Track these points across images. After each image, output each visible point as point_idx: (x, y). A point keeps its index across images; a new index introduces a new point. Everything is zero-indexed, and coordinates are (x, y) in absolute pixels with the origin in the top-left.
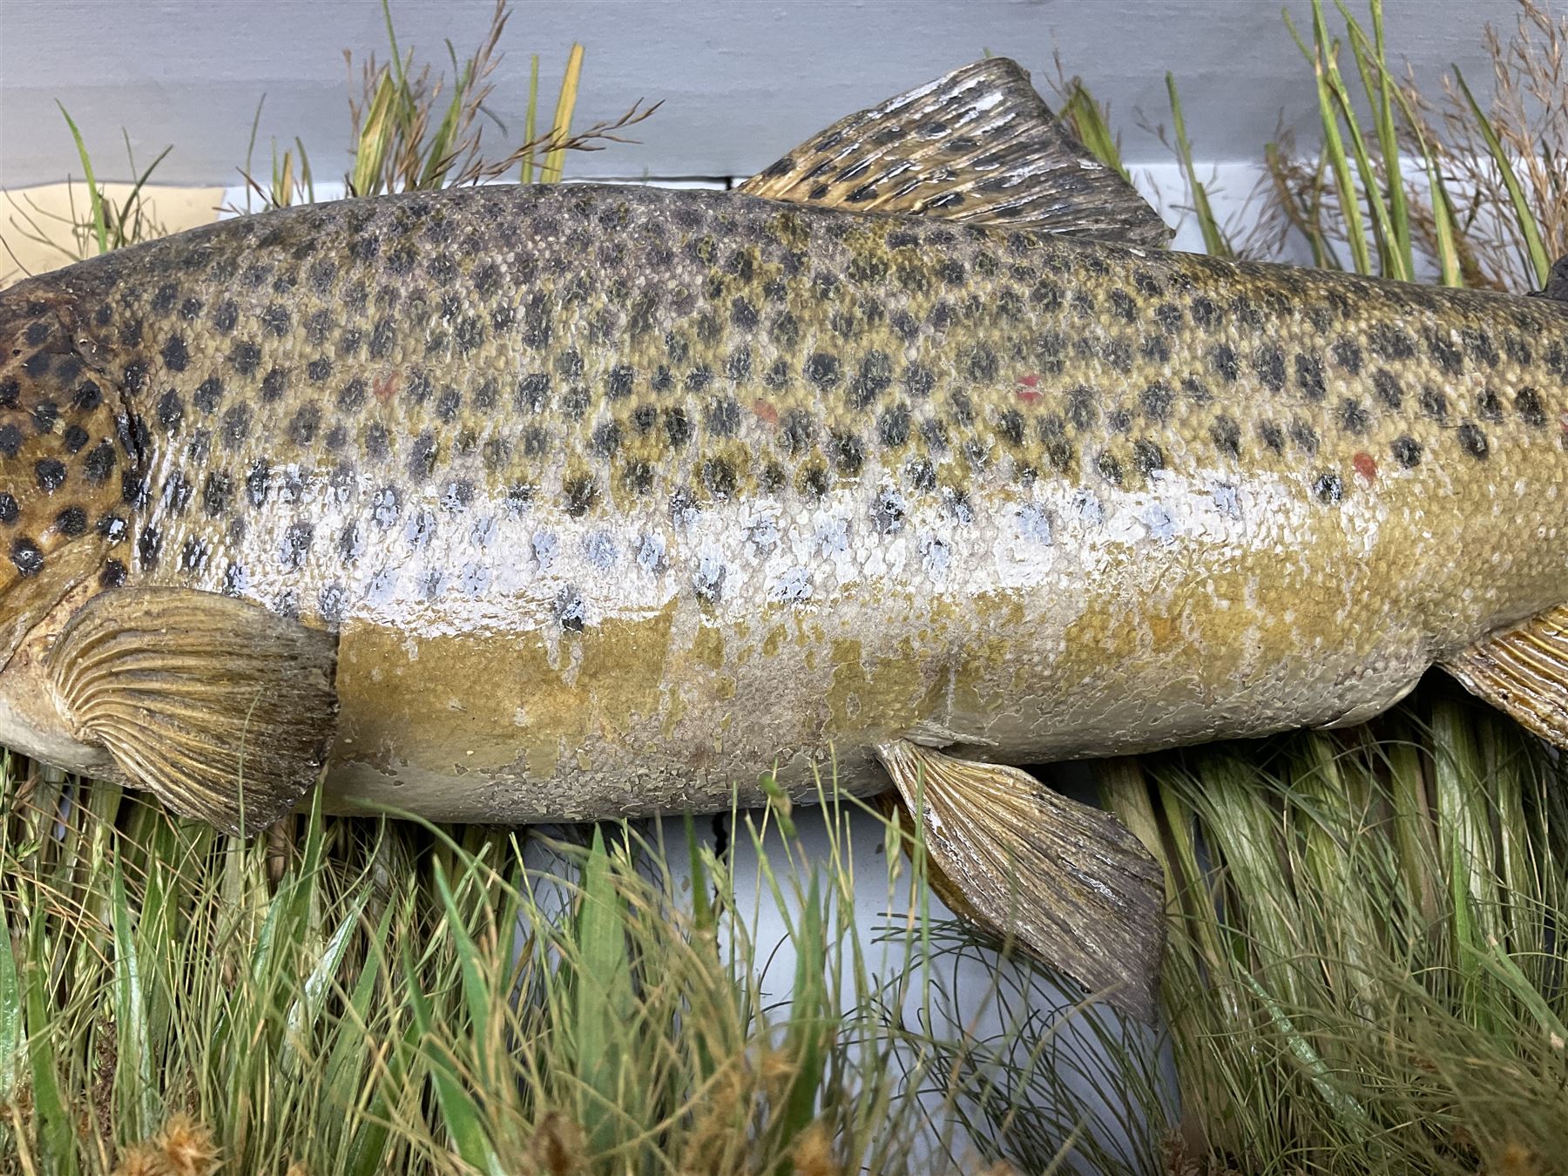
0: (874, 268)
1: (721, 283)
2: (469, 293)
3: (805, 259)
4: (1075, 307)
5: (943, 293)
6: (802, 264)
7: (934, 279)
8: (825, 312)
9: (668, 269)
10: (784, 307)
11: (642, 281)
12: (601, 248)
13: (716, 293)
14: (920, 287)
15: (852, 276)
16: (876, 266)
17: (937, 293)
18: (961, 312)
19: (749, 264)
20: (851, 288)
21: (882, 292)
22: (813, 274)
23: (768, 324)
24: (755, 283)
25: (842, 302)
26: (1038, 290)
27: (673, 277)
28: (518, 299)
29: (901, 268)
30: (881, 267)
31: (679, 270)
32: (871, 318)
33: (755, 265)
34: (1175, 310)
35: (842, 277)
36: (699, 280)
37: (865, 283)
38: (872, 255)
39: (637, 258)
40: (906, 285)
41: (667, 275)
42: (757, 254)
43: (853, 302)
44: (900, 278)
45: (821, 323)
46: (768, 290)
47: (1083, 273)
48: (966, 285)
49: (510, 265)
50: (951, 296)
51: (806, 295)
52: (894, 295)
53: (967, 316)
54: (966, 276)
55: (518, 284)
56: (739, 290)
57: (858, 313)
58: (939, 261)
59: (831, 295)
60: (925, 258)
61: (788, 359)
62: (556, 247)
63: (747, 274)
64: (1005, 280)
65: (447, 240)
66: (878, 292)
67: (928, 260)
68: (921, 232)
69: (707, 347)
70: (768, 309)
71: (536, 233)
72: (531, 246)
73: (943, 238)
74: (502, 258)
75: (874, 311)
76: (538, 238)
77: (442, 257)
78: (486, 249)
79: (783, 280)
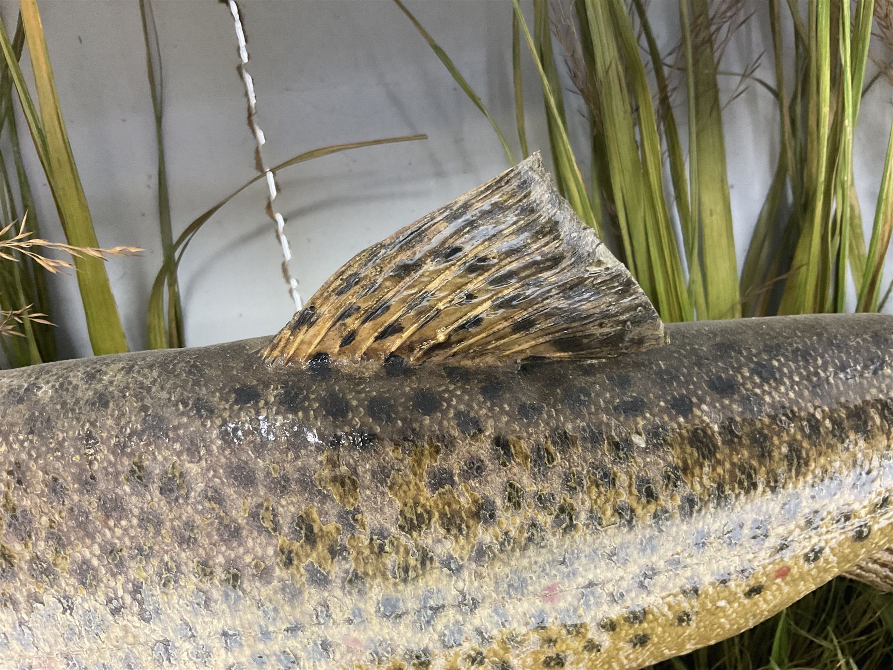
0: (419, 516)
1: (290, 552)
2: (76, 589)
3: (359, 517)
4: (587, 526)
5: (480, 535)
6: (356, 520)
7: (471, 522)
8: (384, 565)
9: (240, 545)
10: (351, 566)
11: (220, 559)
12: (173, 528)
13: (289, 563)
14: (460, 530)
15: (402, 528)
16: (421, 514)
17: (475, 536)
18: (496, 548)
19: (310, 529)
20: (403, 540)
21: (430, 541)
22: (368, 531)
23: (339, 581)
24: (320, 546)
25: (397, 553)
26: (557, 517)
27: (247, 552)
29: (443, 515)
30: (426, 516)
31: (250, 543)
32: (423, 564)
33: (316, 530)
34: (666, 512)
35: (393, 530)
36: (270, 551)
37: (415, 534)
38: (416, 503)
39: (209, 535)
40: (448, 530)
41: (241, 550)
42: (315, 516)
43: (407, 552)
44: (443, 525)
45: (384, 575)
46: (333, 552)
47: (594, 490)
48: (499, 524)
49: (99, 558)
50: (485, 535)
51: (367, 552)
52: (439, 541)
53: (501, 551)
54: (498, 513)
55: (114, 575)
56: (308, 556)
57: (412, 561)
58: (475, 501)
59: (387, 548)
60: (462, 500)
61: (361, 605)
62: (132, 532)
63: (311, 539)
64: (529, 512)
65: (30, 536)
66: (426, 540)
67: (465, 501)
68: (455, 463)
69: (293, 607)
70: (336, 570)
71: (108, 517)
72: (108, 533)
73: (475, 468)
74: (89, 552)
75: (425, 558)
76: (111, 523)
77: (36, 558)
78: (70, 543)
79: (344, 539)
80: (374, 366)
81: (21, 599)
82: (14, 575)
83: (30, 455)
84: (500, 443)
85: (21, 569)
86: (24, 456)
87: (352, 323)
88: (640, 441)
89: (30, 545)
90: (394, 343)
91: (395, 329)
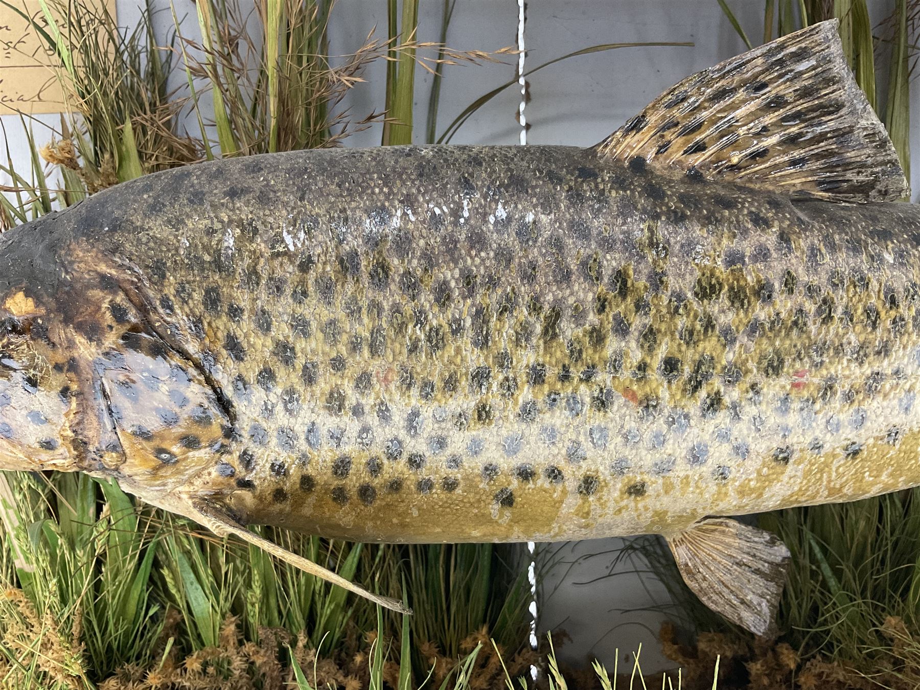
0: (712, 287)
1: (605, 300)
2: (431, 306)
3: (665, 279)
4: (841, 319)
5: (757, 311)
6: (662, 282)
7: (753, 299)
8: (676, 325)
9: (568, 287)
10: (648, 321)
11: (550, 297)
12: (520, 264)
13: (601, 310)
14: (742, 306)
15: (696, 294)
16: (714, 285)
17: (753, 311)
18: (767, 326)
19: (624, 282)
20: (695, 306)
21: (716, 309)
22: (669, 293)
23: (636, 334)
24: (629, 299)
25: (688, 317)
26: (820, 307)
27: (572, 294)
28: (465, 309)
29: (731, 288)
30: (717, 286)
31: (576, 288)
32: (706, 330)
33: (629, 284)
34: (903, 320)
35: (689, 295)
36: (590, 296)
37: (706, 301)
38: (712, 275)
39: (546, 275)
40: (733, 303)
41: (568, 292)
42: (631, 272)
43: (696, 316)
44: (729, 298)
45: (672, 334)
46: (638, 307)
47: (852, 289)
48: (773, 304)
49: (457, 281)
50: (761, 312)
51: (664, 311)
52: (724, 312)
53: (771, 329)
54: (775, 295)
55: (464, 298)
56: (617, 306)
57: (698, 326)
58: (759, 281)
59: (681, 311)
60: (749, 278)
61: (648, 360)
62: (488, 263)
63: (623, 292)
64: (800, 298)
65: (408, 254)
66: (714, 308)
67: (750, 280)
68: (747, 247)
69: (595, 351)
70: (637, 322)
71: (472, 248)
72: (469, 261)
73: (762, 254)
74: (449, 274)
75: (709, 325)
76: (473, 253)
77: (407, 273)
78: (438, 265)
79: (648, 297)
80: (678, 175)
81: (386, 308)
82: (387, 285)
83: (419, 191)
84: (784, 237)
85: (394, 280)
86: (414, 191)
87: (669, 135)
88: (889, 258)
89: (406, 261)
90: (697, 160)
91: (700, 148)
